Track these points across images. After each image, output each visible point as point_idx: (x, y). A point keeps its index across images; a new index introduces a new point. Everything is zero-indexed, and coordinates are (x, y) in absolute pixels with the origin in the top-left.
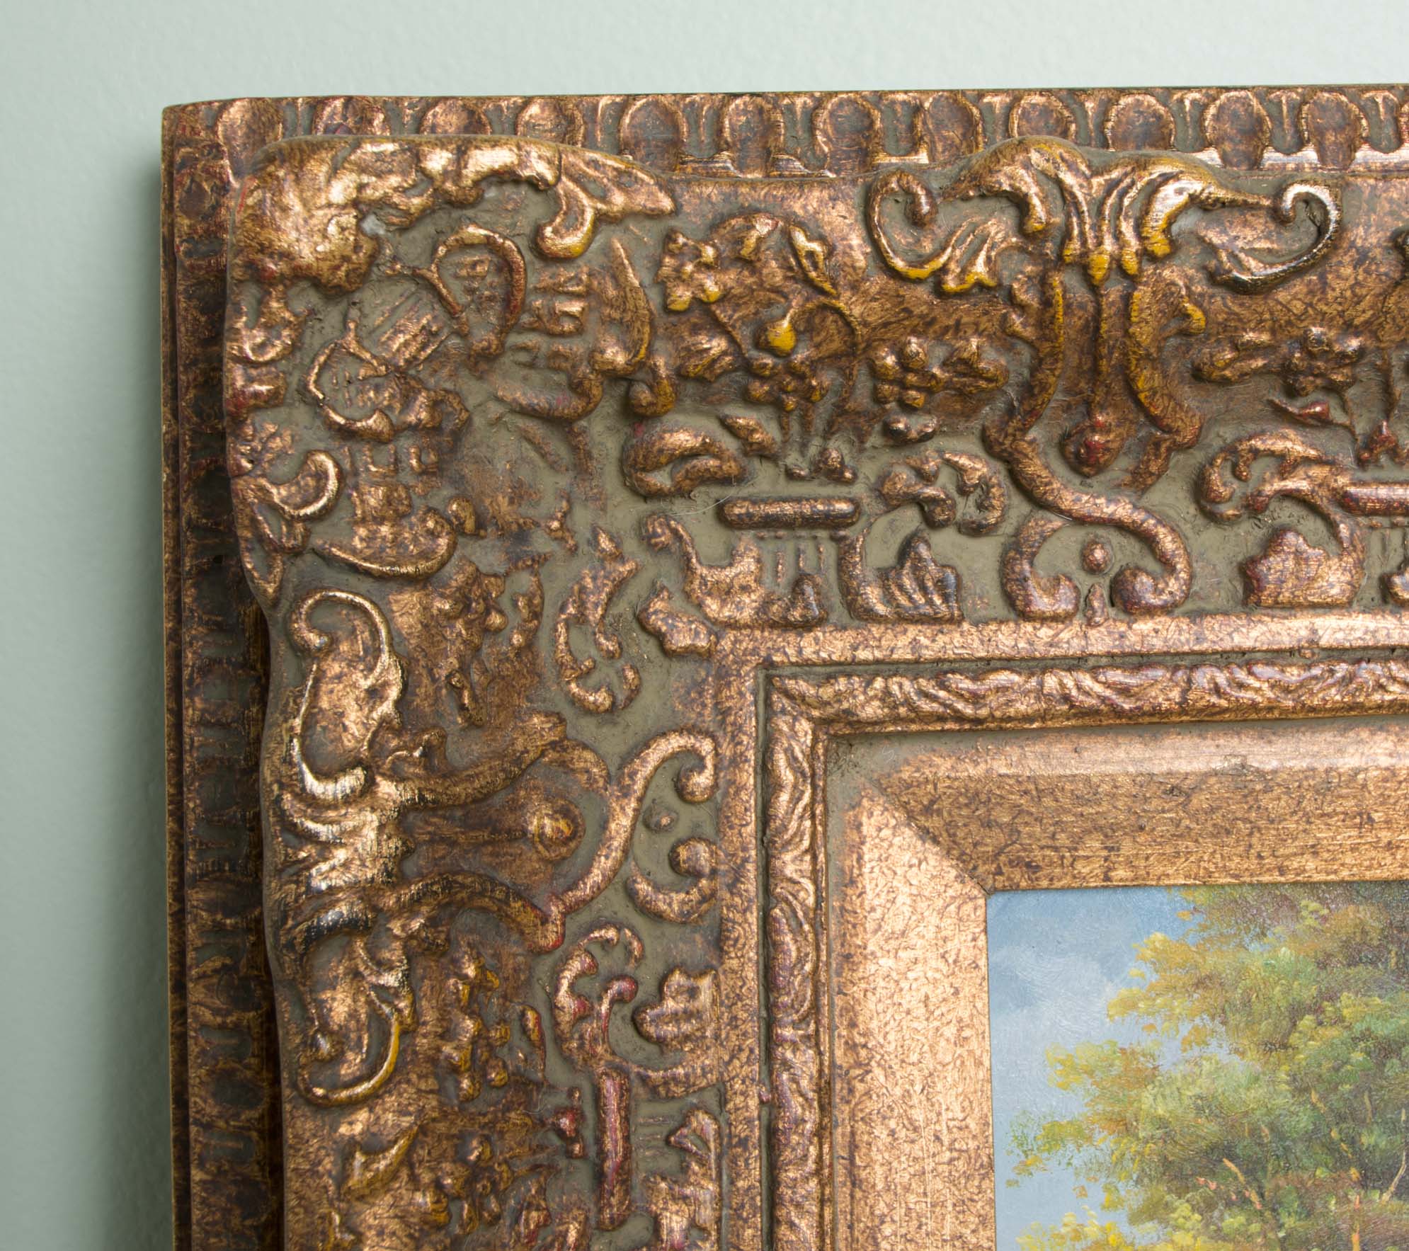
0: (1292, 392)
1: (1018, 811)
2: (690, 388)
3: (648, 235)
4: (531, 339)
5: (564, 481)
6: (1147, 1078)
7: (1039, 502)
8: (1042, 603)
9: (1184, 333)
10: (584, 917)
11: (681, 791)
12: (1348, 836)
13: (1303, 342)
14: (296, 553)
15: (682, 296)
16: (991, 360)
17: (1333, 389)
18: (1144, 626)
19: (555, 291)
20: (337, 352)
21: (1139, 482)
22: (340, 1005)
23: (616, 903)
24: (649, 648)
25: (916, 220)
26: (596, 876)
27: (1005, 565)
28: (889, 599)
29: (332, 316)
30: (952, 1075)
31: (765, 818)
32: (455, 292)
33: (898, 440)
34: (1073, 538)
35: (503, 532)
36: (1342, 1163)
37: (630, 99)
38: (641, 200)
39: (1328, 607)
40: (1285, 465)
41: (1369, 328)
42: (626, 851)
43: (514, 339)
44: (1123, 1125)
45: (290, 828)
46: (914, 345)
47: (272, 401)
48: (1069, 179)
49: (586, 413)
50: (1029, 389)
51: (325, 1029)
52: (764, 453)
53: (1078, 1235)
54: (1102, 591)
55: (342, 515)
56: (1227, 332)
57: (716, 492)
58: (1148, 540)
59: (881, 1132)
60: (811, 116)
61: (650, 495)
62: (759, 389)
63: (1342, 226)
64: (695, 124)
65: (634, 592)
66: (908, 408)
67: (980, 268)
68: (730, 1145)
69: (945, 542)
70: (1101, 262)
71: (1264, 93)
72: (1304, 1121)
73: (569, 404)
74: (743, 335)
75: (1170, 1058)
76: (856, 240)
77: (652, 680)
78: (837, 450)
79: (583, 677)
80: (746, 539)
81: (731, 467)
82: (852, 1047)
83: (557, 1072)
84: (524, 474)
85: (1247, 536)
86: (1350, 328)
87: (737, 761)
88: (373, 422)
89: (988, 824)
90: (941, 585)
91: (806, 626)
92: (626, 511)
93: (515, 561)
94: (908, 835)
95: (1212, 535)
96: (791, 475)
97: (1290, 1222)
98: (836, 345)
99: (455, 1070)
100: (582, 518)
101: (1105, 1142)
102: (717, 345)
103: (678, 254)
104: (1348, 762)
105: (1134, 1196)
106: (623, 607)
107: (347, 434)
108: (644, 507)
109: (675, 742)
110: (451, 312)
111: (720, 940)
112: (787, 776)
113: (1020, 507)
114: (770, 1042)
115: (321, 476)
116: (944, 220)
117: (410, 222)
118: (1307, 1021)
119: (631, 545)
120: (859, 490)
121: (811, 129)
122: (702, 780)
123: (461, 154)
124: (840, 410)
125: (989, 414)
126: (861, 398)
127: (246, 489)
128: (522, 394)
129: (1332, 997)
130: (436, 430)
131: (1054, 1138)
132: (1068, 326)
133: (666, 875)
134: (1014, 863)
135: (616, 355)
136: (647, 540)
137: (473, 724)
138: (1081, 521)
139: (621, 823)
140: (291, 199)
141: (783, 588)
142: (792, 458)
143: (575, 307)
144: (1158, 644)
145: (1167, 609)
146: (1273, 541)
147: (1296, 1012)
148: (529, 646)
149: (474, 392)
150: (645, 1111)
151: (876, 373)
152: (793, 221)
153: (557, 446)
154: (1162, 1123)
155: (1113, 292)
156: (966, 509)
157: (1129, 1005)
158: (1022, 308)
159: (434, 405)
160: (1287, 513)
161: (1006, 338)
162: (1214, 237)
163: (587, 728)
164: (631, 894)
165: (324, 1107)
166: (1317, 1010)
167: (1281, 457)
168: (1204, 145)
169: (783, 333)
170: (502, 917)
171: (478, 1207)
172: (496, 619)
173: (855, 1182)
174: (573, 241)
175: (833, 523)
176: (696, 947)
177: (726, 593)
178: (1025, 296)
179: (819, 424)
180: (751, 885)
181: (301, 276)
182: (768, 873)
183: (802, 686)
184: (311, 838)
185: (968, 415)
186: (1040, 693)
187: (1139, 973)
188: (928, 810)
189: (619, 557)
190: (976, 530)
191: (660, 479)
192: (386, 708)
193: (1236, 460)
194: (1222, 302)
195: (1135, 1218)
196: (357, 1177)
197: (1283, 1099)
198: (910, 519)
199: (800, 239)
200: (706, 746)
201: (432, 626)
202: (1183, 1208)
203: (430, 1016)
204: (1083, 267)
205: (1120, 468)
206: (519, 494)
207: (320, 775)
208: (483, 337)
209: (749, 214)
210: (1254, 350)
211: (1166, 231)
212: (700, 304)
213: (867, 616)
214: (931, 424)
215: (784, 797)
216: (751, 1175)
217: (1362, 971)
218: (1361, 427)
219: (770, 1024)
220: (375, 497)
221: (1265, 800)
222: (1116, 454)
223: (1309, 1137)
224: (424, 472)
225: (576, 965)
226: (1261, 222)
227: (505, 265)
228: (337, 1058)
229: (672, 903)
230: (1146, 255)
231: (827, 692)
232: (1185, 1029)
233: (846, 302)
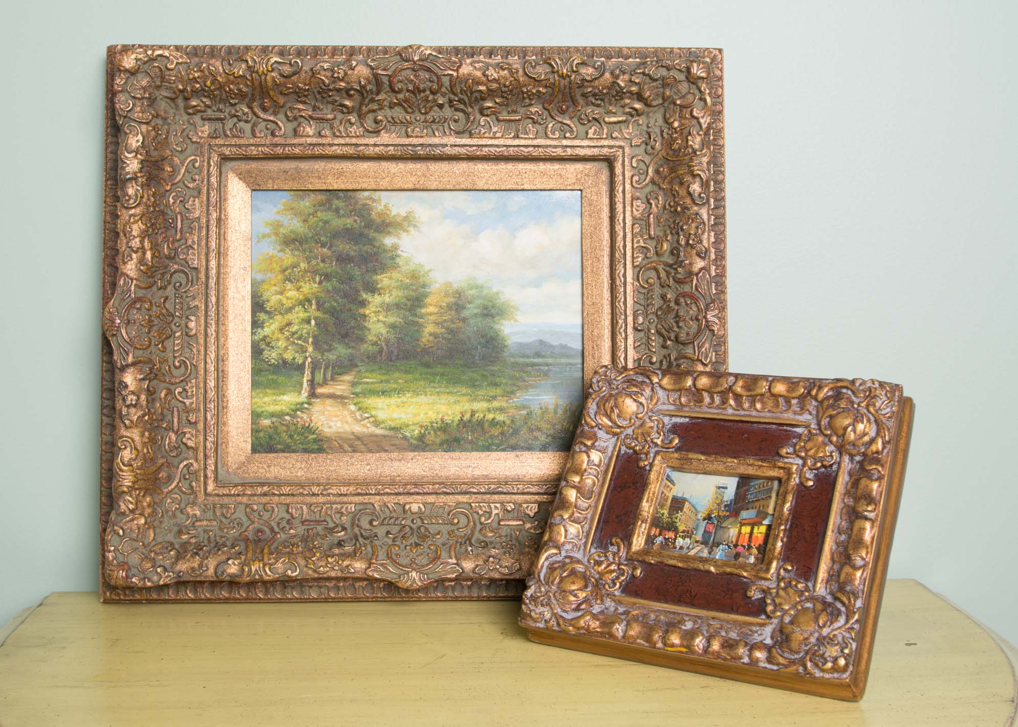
0: (299, 97)
1: (256, 174)
2: (194, 94)
3: (185, 66)
4: (166, 84)
5: (174, 111)
6: (281, 226)
7: (258, 117)
8: (258, 135)
9: (276, 85)
10: (175, 186)
11: (194, 166)
12: (317, 181)
13: (298, 87)
14: (125, 117)
15: (191, 77)
16: (244, 89)
17: (305, 96)
18: (276, 139)
19: (170, 75)
20: (133, 84)
21: (275, 114)
22: (131, 191)
23: (181, 184)
24: (189, 142)
25: (230, 64)
26: (178, 179)
27: (252, 127)
28: (231, 133)
29: (132, 78)
30: (243, 222)
31: (208, 171)
32: (153, 75)
33: (232, 105)
34: (264, 124)
35: (162, 118)
36: (317, 243)
37: (189, 46)
38: (184, 60)
39: (309, 136)
40: (300, 110)
41: (309, 85)
42: (183, 176)
43: (163, 84)
44: (277, 234)
45: (123, 161)
46: (231, 86)
47: (121, 91)
48: (255, 58)
49: (177, 98)
50: (253, 95)
51: (127, 195)
52: (208, 106)
53: (268, 254)
54: (269, 132)
55: (133, 111)
56: (285, 85)
57: (201, 114)
58: (277, 124)
59: (230, 231)
60: (221, 49)
61: (189, 114)
62: (206, 94)
63: (302, 67)
64: (200, 51)
65: (186, 132)
66: (232, 98)
67: (241, 73)
68: (200, 228)
69: (242, 124)
70: (260, 72)
71: (301, 47)
72: (310, 235)
73: (173, 96)
74: (202, 84)
75: (286, 222)
76: (220, 68)
77: (189, 147)
78: (221, 106)
79: (176, 145)
80: (206, 122)
81: (203, 109)
82: (225, 215)
83: (169, 212)
84: (167, 109)
85: (295, 124)
86: (305, 85)
87: (204, 161)
88: (139, 96)
89: (251, 177)
90: (240, 131)
91: (216, 138)
92: (186, 117)
93: (164, 123)
94: (237, 179)
95: (289, 124)
96: (214, 111)
97: (307, 253)
98: (218, 86)
99: (150, 206)
100: (177, 118)
101: (273, 238)
102: (198, 86)
103: (191, 69)
104: (316, 167)
105: (279, 248)
106: (184, 134)
107: (134, 98)
108: (188, 117)
109: (193, 158)
110: (152, 78)
111: (199, 192)
112: (212, 164)
113: (254, 118)
114: (208, 210)
115: (129, 104)
116: (234, 65)
117: (145, 63)
118: (311, 217)
119: (186, 123)
120: (226, 114)
121: (220, 51)
122: (197, 164)
123: (153, 51)
124: (221, 99)
125: (247, 100)
126: (224, 96)
127: (117, 106)
128: (165, 94)
129: (316, 212)
130: (149, 98)
131: (264, 236)
132: (257, 83)
133: (191, 181)
134: (256, 184)
135: (181, 87)
136: (189, 122)
137: (156, 149)
138: (265, 120)
139: (183, 170)
140: (125, 57)
141: (213, 132)
142: (214, 108)
143: (174, 78)
144: (278, 143)
145: (281, 136)
146: (299, 125)
147: (309, 215)
148: (166, 138)
149: (157, 93)
150: (186, 221)
151: (226, 91)
152: (210, 64)
153: (172, 104)
154: (284, 234)
155: (263, 77)
156: (245, 118)
157: (278, 213)
158: (249, 80)
159: (149, 94)
160: (302, 120)
161: (247, 85)
162: (280, 68)
163: (177, 154)
164: (184, 183)
165: (126, 208)
166: (313, 214)
167: (299, 109)
168: (290, 55)
169: (208, 83)
170: (159, 183)
171: (153, 230)
172: (160, 132)
173: (225, 239)
174: (172, 67)
175: (221, 120)
176: (196, 193)
177: (202, 132)
178: (249, 78)
179: (218, 101)
180: (205, 182)
181: (126, 71)
182: (209, 181)
183: (215, 148)
184: (126, 163)
185: (243, 100)
186: (257, 151)
187: (280, 207)
188: (240, 174)
189: (184, 125)
190: (247, 122)
191: (191, 111)
192: (140, 143)
193: (291, 109)
194: (282, 79)
195: (279, 252)
196: (132, 220)
197: (306, 231)
198: (235, 120)
199: (211, 67)
200: (198, 158)
201: (148, 131)
202: (287, 250)
203: (146, 196)
204: (257, 72)
205: (271, 110)
206: (165, 112)
207: (128, 153)
208: (158, 83)
209: (202, 63)
210: (290, 88)
211: (271, 66)
212: (194, 78)
213: (227, 136)
214: (237, 101)
215: (212, 168)
216: (204, 232)
217: (322, 208)
218: (313, 104)
219: (208, 206)
220: (139, 109)
221: (302, 174)
222: (270, 108)
223: (311, 238)
224: (148, 105)
225: (174, 194)
226: (288, 66)
227: (161, 70)
228: (128, 200)
229: (191, 185)
230: (268, 71)
231: (220, 150)
232: (289, 217)
233: (219, 78)
